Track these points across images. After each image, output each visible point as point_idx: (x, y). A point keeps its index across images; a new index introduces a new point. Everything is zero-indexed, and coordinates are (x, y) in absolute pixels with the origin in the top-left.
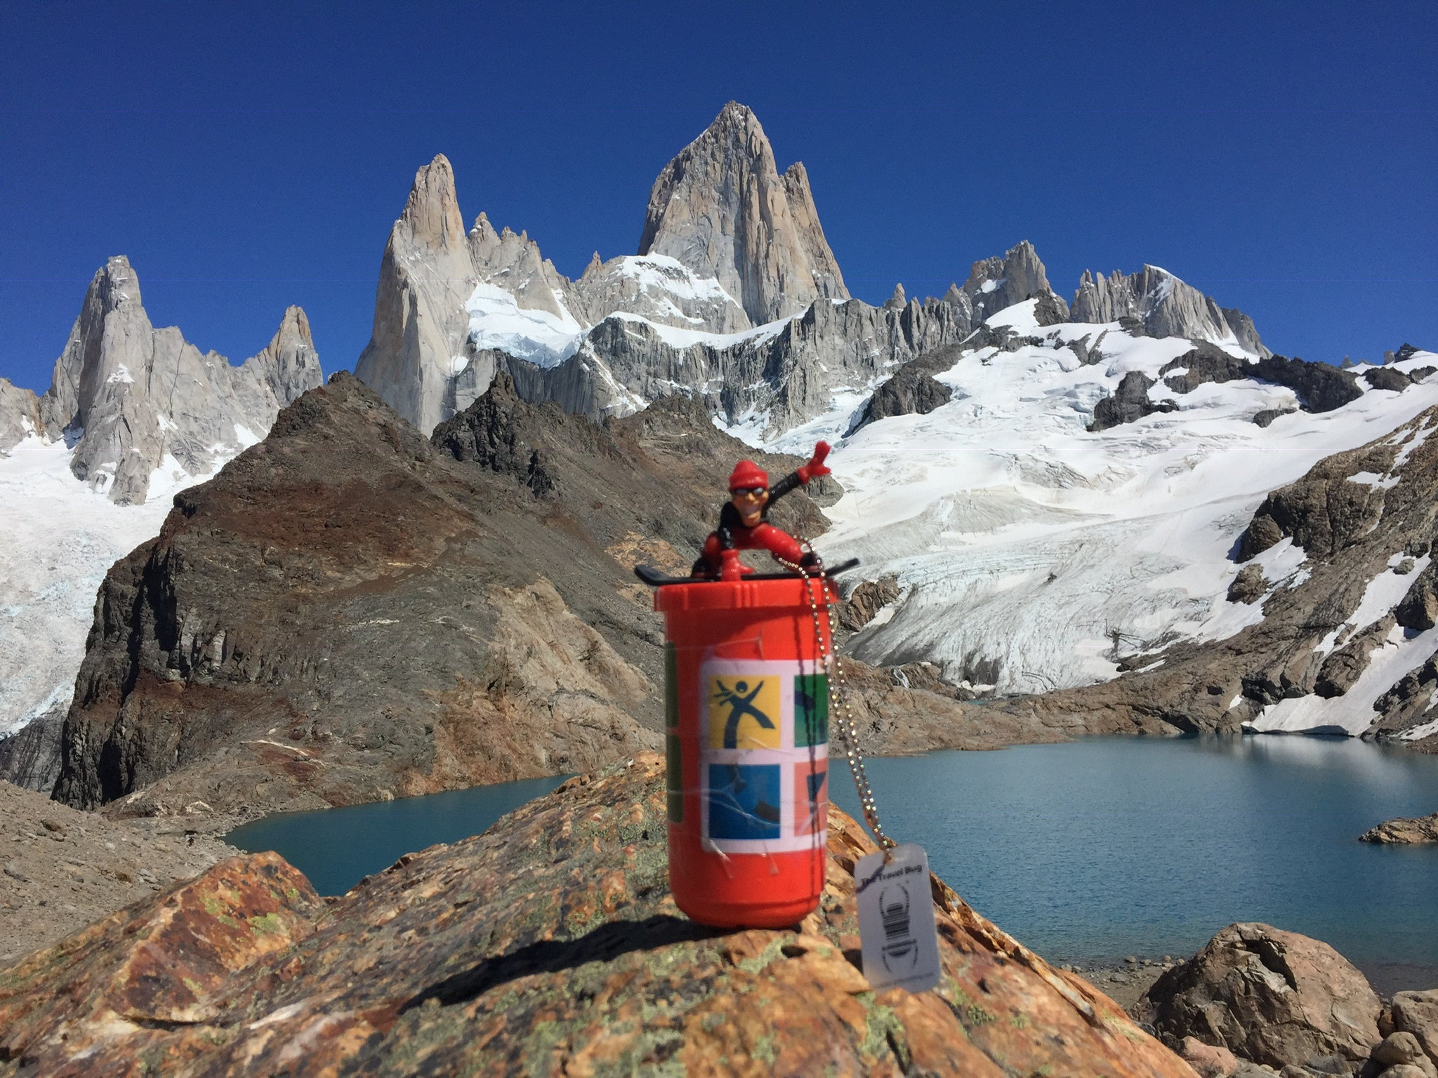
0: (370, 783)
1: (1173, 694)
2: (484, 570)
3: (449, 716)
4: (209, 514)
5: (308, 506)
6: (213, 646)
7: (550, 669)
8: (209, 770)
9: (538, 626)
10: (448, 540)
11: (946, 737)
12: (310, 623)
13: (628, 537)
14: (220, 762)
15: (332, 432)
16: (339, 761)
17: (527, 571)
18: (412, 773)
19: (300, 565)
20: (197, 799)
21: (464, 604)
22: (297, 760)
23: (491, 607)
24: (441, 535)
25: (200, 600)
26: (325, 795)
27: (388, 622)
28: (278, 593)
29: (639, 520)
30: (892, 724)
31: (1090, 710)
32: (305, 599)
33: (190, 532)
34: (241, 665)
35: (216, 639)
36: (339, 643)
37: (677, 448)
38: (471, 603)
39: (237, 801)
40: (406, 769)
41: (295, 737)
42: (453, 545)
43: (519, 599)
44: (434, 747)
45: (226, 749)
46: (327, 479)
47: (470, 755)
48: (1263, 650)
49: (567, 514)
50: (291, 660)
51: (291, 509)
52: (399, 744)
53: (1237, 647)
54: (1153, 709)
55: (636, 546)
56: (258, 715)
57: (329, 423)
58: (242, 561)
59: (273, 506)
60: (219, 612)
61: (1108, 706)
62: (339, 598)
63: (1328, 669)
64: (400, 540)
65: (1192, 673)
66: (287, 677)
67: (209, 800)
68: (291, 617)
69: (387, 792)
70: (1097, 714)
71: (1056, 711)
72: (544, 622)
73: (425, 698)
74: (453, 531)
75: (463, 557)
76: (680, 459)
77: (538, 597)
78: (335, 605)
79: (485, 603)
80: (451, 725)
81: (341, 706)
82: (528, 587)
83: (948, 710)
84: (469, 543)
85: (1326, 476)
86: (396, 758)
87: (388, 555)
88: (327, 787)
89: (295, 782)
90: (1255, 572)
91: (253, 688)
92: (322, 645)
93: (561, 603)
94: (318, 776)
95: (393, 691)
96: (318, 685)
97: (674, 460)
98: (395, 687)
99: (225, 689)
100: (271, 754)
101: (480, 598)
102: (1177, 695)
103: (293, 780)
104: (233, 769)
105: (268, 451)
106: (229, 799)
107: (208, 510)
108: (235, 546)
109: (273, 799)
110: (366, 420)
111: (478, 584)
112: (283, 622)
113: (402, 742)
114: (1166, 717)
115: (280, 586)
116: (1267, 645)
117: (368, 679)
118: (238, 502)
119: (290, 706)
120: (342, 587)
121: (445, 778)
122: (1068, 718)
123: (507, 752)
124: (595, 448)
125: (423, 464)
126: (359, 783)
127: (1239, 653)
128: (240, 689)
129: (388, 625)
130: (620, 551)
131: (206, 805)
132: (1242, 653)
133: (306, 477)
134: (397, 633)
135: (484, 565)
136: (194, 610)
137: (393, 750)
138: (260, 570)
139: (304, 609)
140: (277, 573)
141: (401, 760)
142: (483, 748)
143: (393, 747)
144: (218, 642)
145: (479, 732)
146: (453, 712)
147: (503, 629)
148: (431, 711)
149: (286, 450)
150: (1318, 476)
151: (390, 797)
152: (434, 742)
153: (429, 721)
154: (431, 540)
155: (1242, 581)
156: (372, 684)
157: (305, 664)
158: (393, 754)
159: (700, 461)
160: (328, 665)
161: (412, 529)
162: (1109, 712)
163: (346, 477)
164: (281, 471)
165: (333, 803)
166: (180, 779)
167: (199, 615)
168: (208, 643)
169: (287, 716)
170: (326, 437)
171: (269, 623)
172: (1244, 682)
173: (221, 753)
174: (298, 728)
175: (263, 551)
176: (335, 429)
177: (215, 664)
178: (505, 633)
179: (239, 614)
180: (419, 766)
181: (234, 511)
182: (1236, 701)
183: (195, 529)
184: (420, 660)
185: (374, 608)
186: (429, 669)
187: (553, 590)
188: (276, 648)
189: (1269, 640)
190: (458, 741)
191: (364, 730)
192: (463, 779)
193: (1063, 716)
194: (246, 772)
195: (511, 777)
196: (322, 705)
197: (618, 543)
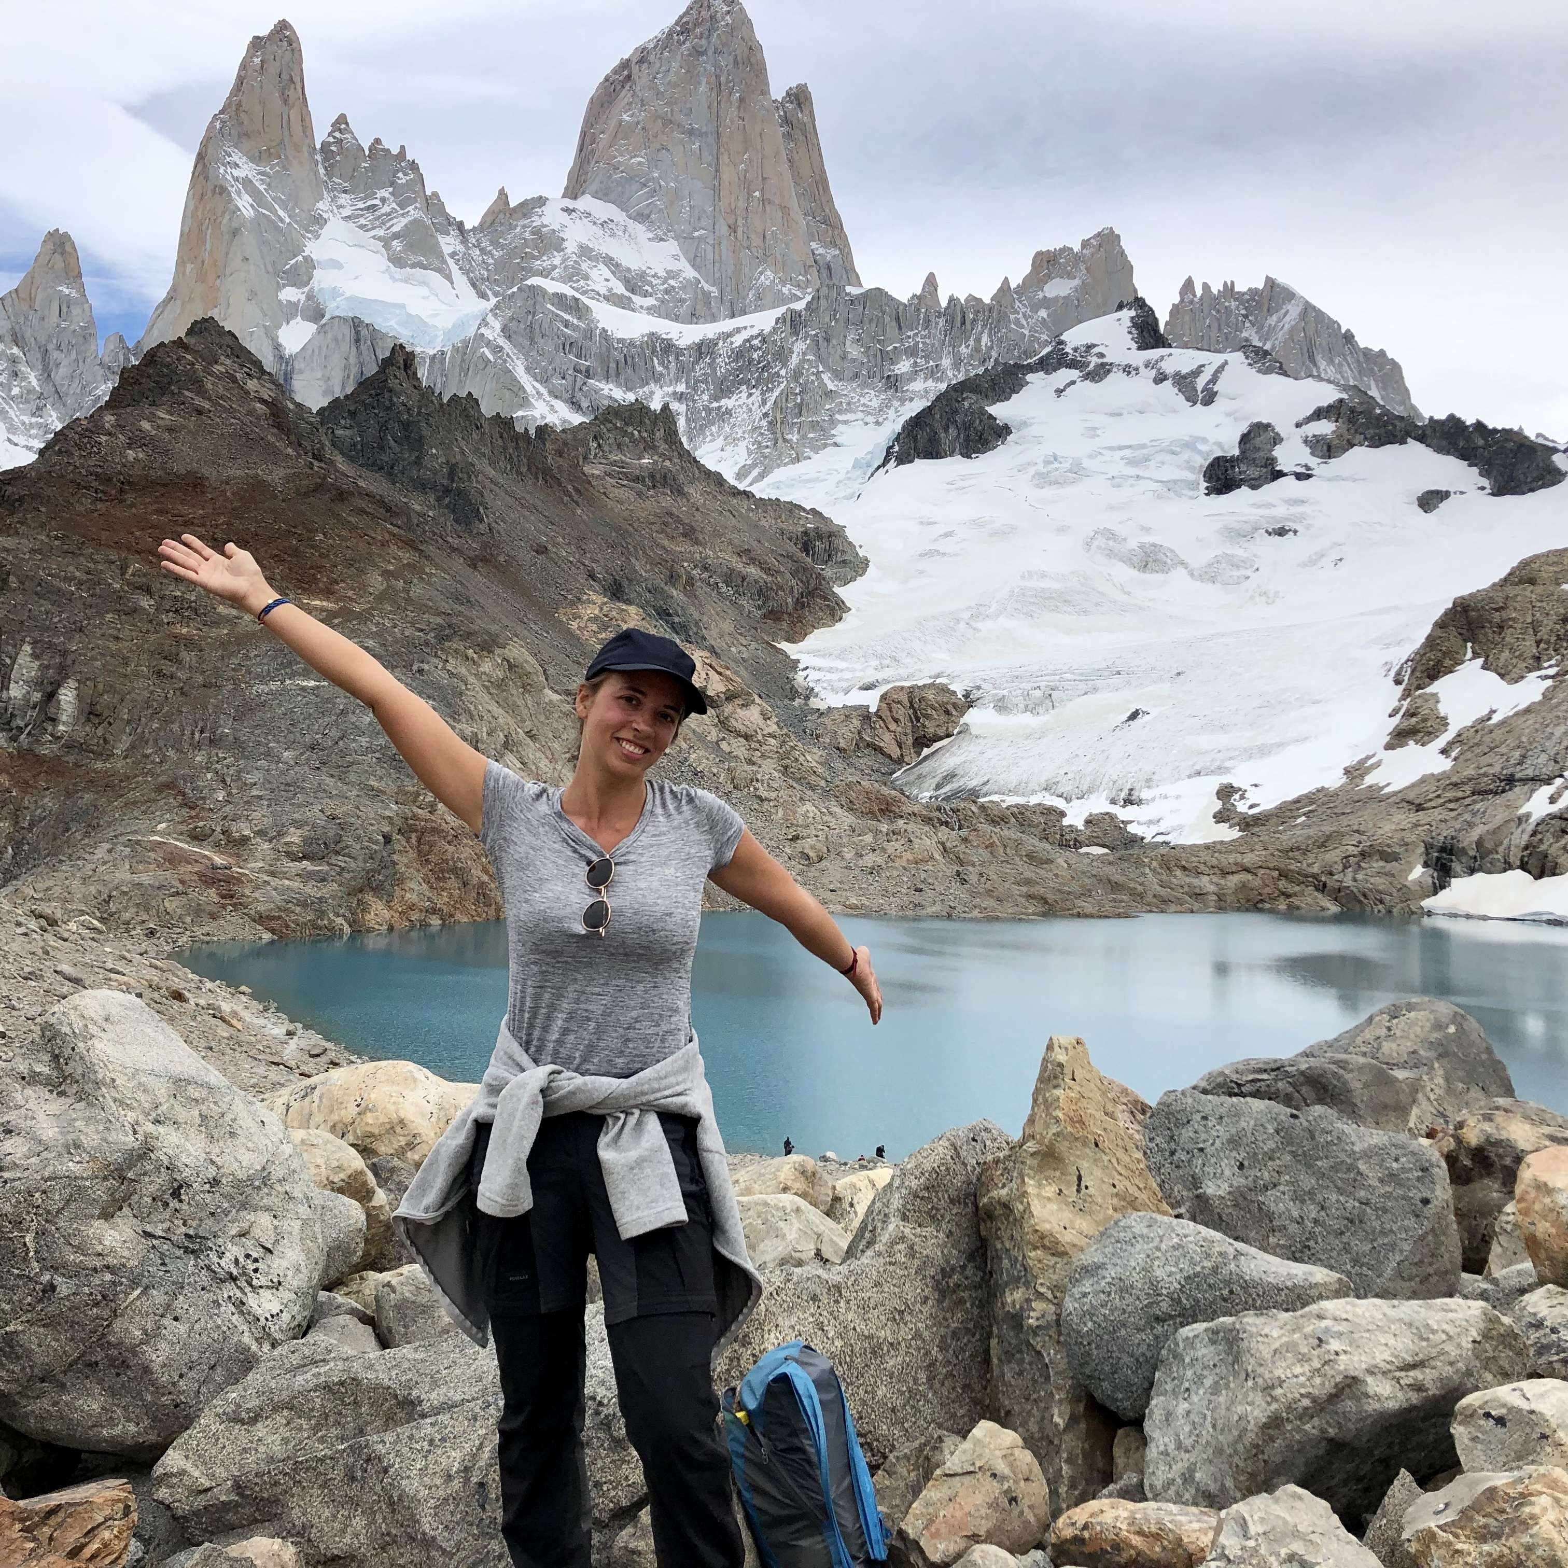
0: (318, 906)
1: (1333, 856)
2: (439, 620)
3: (411, 822)
4: (43, 509)
5: (185, 509)
6: (59, 702)
7: (533, 768)
8: (91, 873)
9: (512, 709)
10: (386, 574)
11: (1050, 897)
12: (200, 679)
13: (585, 597)
14: (104, 863)
15: (206, 405)
16: (273, 874)
17: (494, 628)
18: (369, 897)
19: (179, 594)
20: (83, 913)
21: (415, 668)
22: (215, 868)
23: (451, 674)
24: (375, 565)
25: (36, 634)
26: (261, 919)
27: (312, 683)
28: (148, 632)
29: (592, 576)
30: (981, 875)
31: (1225, 873)
32: (189, 643)
33: (17, 533)
34: (100, 731)
35: (62, 691)
36: (246, 710)
37: (637, 479)
38: (426, 667)
39: (139, 919)
40: (361, 891)
41: (198, 837)
42: (394, 582)
43: (486, 666)
44: (395, 864)
45: (106, 846)
46: (206, 471)
47: (438, 878)
48: (1451, 806)
49: (501, 558)
50: (175, 727)
51: (159, 512)
52: (349, 857)
53: (1417, 802)
54: (1307, 876)
55: (597, 612)
56: (135, 803)
57: (201, 391)
58: (93, 581)
59: (133, 505)
60: (64, 653)
61: (1247, 870)
62: (239, 645)
63: (1539, 836)
64: (320, 568)
65: (1358, 832)
66: (171, 753)
67: (98, 914)
68: (168, 668)
69: (340, 920)
70: (1234, 880)
71: (1178, 873)
72: (520, 702)
73: (375, 794)
74: (389, 562)
75: (409, 600)
76: (640, 494)
77: (511, 667)
78: (232, 654)
79: (444, 668)
80: (414, 835)
81: (260, 798)
82: (498, 651)
83: (1049, 861)
84: (415, 581)
85: (1532, 581)
86: (346, 875)
87: (304, 589)
88: (261, 908)
89: (217, 899)
90: (1431, 703)
91: (119, 765)
92: (218, 710)
93: (542, 678)
94: (247, 892)
95: (330, 781)
96: (219, 767)
97: (632, 496)
98: (332, 776)
99: (77, 765)
100: (173, 859)
101: (436, 661)
102: (1338, 859)
103: (212, 894)
104: (123, 875)
105: (120, 426)
106: (126, 916)
107: (42, 503)
108: (82, 559)
109: (188, 920)
110: (247, 393)
111: (433, 641)
112: (159, 674)
113: (354, 853)
114: (1322, 888)
115: (151, 621)
116: (1457, 800)
117: (292, 763)
118: (83, 495)
119: (184, 794)
120: (240, 629)
121: (411, 907)
122: (1195, 882)
123: (485, 878)
124: (524, 470)
125: (323, 465)
126: (304, 904)
127: (1419, 808)
128: (99, 765)
129: (313, 689)
130: (576, 617)
131: (95, 922)
132: (1424, 809)
133: (178, 467)
134: (328, 701)
135: (438, 615)
136: (27, 648)
137: (343, 865)
138: (119, 597)
139: (188, 657)
140: (145, 602)
141: (354, 878)
142: (455, 871)
143: (341, 860)
144: (67, 696)
145: (451, 849)
146: (415, 817)
147: (472, 708)
148: (388, 813)
149: (146, 425)
150: (1521, 582)
151: (347, 929)
152: (395, 857)
153: (387, 829)
154: (361, 571)
155: (1413, 715)
156: (297, 769)
157: (197, 735)
158: (343, 869)
159: (667, 501)
160: (231, 738)
161: (336, 555)
162: (1250, 877)
163: (236, 471)
164: (141, 455)
165: (273, 931)
166: (50, 883)
167: (35, 656)
168: (51, 696)
169: (180, 806)
170: (200, 412)
171: (137, 674)
172: (1428, 847)
173: (101, 851)
174: (201, 824)
175: (123, 569)
176: (209, 399)
177: (61, 728)
178: (475, 713)
179: (93, 659)
180: (377, 890)
181: (79, 508)
182: (1418, 872)
183: (22, 529)
184: (364, 741)
185: (290, 664)
186: (377, 755)
187: (530, 659)
188: (150, 711)
189: (1460, 794)
190: (423, 858)
191: (299, 832)
192: (434, 911)
193: (1188, 880)
194: (145, 879)
195: (492, 911)
196: (229, 794)
197: (572, 604)
